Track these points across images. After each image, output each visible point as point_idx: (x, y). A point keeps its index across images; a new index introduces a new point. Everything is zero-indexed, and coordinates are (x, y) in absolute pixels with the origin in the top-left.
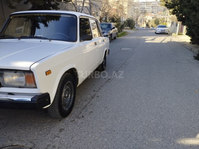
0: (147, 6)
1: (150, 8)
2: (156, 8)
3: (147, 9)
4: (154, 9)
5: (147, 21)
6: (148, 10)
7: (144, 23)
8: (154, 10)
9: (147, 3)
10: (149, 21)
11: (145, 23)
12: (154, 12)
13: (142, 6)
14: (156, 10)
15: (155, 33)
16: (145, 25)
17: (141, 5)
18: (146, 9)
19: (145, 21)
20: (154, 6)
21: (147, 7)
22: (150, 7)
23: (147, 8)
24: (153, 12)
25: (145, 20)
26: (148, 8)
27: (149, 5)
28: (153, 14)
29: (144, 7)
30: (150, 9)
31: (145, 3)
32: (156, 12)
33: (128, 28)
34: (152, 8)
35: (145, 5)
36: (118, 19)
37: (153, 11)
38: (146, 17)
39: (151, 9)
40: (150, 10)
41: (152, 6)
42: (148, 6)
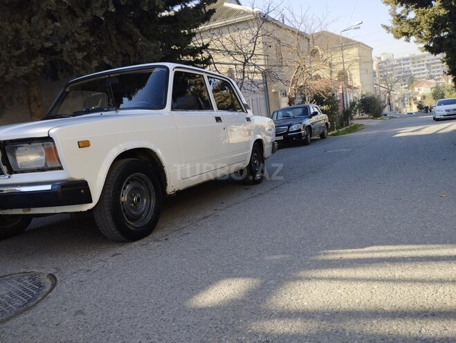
0: (415, 66)
1: (423, 69)
2: (438, 67)
3: (416, 73)
4: (432, 70)
5: (419, 98)
6: (419, 74)
7: (413, 103)
8: (433, 72)
9: (413, 59)
10: (424, 97)
11: (415, 103)
12: (434, 76)
13: (403, 67)
14: (439, 71)
15: (434, 119)
16: (415, 109)
17: (400, 64)
18: (413, 73)
19: (415, 99)
20: (434, 64)
21: (415, 68)
22: (423, 67)
23: (414, 71)
24: (432, 77)
25: (414, 97)
26: (419, 70)
27: (419, 62)
28: (433, 81)
29: (408, 68)
30: (424, 71)
31: (407, 59)
32: (439, 75)
33: (366, 116)
34: (428, 69)
35: (408, 64)
36: (330, 98)
37: (432, 74)
38: (416, 89)
39: (426, 71)
40: (424, 73)
41: (427, 65)
42: (418, 64)
